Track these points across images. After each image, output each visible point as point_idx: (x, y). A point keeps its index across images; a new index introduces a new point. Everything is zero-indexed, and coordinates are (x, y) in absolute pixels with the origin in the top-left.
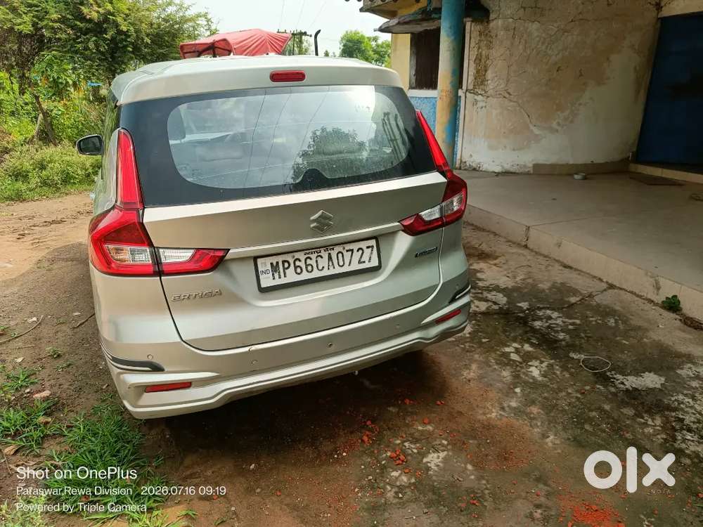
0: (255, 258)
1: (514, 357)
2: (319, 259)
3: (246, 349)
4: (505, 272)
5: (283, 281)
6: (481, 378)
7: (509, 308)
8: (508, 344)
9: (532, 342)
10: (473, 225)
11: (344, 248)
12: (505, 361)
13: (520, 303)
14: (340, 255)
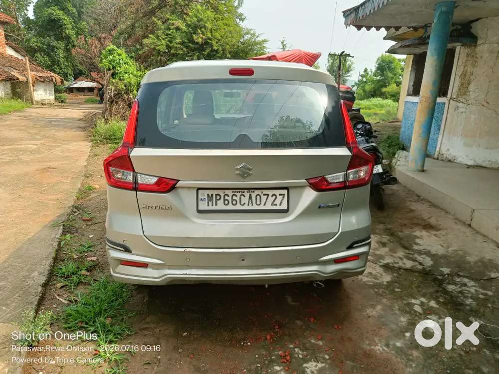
0: (199, 189)
1: (418, 308)
2: (242, 197)
3: (183, 250)
4: (441, 243)
5: (215, 208)
6: (380, 317)
7: (430, 270)
8: (417, 297)
9: (439, 301)
10: (430, 202)
11: (262, 193)
12: (408, 310)
13: (442, 268)
14: (258, 197)
